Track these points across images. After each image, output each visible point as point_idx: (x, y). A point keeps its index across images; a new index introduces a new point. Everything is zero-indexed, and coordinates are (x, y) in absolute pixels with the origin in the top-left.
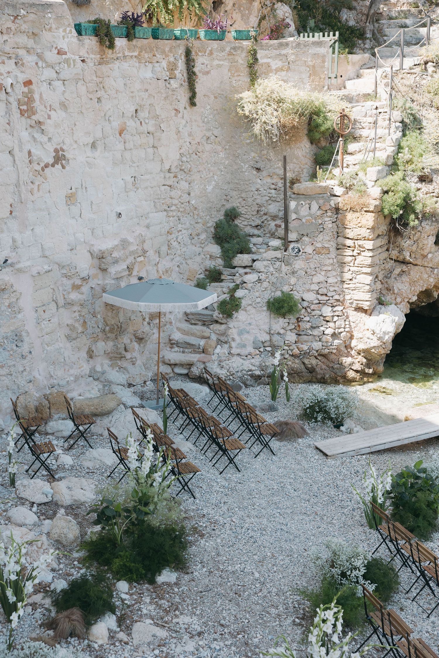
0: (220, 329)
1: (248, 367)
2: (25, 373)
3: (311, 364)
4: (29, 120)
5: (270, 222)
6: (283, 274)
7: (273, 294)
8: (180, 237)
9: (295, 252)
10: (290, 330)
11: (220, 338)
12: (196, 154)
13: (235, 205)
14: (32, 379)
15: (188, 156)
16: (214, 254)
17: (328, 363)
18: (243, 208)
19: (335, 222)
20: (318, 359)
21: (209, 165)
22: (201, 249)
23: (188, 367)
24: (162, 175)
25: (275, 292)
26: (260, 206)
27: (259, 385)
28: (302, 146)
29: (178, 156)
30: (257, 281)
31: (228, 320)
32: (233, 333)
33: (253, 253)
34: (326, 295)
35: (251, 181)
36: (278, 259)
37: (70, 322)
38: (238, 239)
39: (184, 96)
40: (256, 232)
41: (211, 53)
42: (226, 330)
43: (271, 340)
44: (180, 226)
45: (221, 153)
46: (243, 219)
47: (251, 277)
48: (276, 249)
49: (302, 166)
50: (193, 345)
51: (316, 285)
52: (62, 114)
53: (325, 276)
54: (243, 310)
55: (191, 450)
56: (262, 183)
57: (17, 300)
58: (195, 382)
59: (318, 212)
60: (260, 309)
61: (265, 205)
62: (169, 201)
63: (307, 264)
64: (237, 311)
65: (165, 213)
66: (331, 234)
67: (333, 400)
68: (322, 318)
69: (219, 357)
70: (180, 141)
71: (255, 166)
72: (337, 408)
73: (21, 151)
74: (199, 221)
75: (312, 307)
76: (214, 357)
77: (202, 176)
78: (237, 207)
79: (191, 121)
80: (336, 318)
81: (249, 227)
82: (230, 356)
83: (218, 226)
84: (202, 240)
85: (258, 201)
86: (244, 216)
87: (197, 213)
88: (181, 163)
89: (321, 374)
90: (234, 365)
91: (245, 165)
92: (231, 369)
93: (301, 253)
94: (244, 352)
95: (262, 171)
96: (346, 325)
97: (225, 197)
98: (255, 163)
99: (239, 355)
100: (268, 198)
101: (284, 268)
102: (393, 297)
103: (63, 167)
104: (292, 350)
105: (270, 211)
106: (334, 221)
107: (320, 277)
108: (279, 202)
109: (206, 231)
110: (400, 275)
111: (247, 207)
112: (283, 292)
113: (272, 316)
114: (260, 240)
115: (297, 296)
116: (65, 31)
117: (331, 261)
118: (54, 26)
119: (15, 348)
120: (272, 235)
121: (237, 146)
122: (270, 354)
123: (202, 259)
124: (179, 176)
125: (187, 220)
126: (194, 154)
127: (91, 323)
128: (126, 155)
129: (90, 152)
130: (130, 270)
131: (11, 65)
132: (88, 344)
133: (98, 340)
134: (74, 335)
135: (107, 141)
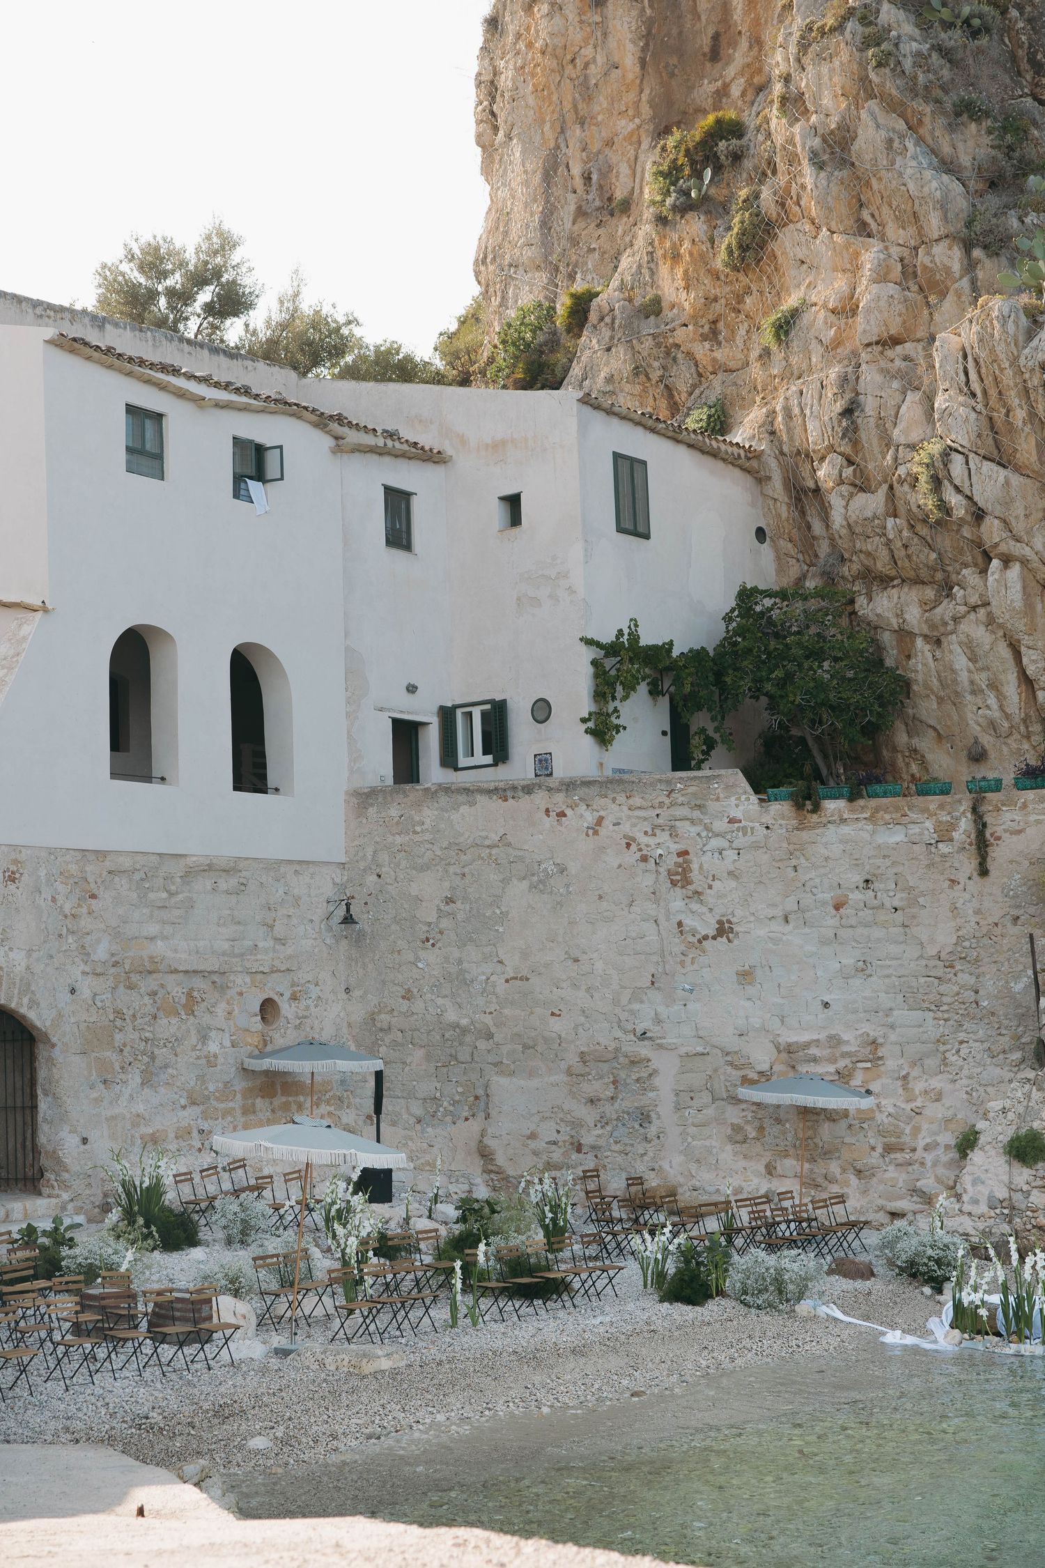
2: (645, 1158)
4: (684, 890)
6: (1034, 1103)
7: (1018, 1130)
8: (966, 1051)
10: (1037, 1187)
12: (990, 938)
14: (657, 1167)
15: (974, 941)
24: (922, 962)
25: (1021, 1127)
29: (954, 940)
30: (1001, 1110)
31: (965, 1163)
32: (965, 1180)
36: (1029, 1080)
37: (736, 1121)
41: (1025, 806)
43: (1011, 1198)
44: (963, 1034)
52: (733, 884)
54: (980, 1149)
57: (650, 1075)
60: (1000, 1152)
62: (935, 998)
64: (972, 1150)
65: (929, 1013)
69: (945, 1212)
70: (959, 920)
73: (668, 920)
74: (1004, 1032)
77: (1003, 969)
79: (981, 894)
82: (959, 1214)
84: (1014, 1061)
87: (998, 1020)
88: (960, 949)
94: (976, 1210)
99: (970, 1214)
101: (1036, 1095)
103: (730, 941)
104: (1035, 1219)
109: (1021, 1049)
112: (1033, 1130)
113: (1014, 1163)
116: (738, 799)
118: (722, 796)
119: (637, 1127)
122: (1007, 1220)
124: (957, 966)
125: (978, 1029)
126: (986, 938)
127: (772, 1130)
128: (843, 933)
129: (777, 927)
130: (843, 1077)
131: (663, 837)
132: (768, 1157)
133: (786, 1156)
134: (739, 1137)
135: (807, 915)
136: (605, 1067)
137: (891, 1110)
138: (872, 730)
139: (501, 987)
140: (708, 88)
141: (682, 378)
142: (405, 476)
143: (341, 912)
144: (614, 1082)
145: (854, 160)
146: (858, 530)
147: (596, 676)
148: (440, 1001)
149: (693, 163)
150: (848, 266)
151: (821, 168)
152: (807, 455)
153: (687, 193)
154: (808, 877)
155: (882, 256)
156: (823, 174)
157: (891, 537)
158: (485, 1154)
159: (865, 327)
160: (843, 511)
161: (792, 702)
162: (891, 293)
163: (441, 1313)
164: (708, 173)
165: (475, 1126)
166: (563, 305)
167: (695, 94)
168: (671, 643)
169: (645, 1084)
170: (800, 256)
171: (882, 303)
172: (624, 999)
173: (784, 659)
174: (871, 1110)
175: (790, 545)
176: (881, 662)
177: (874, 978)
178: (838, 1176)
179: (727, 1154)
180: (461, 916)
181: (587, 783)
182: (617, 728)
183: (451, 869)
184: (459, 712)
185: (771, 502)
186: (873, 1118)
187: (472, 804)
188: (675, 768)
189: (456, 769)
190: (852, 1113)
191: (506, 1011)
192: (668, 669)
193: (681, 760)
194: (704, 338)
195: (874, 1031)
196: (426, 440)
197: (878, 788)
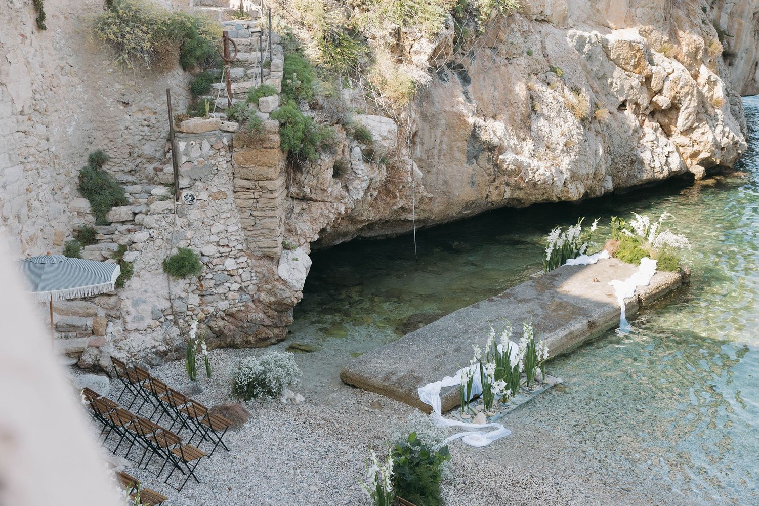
0: (109, 302)
1: (151, 343)
3: (219, 327)
5: (146, 166)
6: (178, 228)
7: (168, 252)
8: (42, 194)
9: (189, 200)
10: (192, 292)
11: (109, 313)
12: (51, 90)
13: (100, 148)
15: (42, 93)
16: (82, 210)
17: (236, 322)
18: (111, 151)
19: (230, 161)
20: (225, 320)
21: (67, 102)
22: (66, 206)
23: (76, 355)
24: (14, 119)
25: (171, 249)
26: (133, 147)
27: (166, 362)
28: (176, 74)
29: (31, 94)
30: (148, 240)
31: (119, 290)
32: (127, 305)
33: (131, 204)
34: (228, 246)
35: (118, 118)
36: (170, 210)
38: (111, 189)
39: (29, 17)
40: (130, 178)
42: (116, 303)
43: (172, 307)
44: (40, 180)
45: (79, 86)
46: (113, 164)
47: (140, 236)
48: (163, 198)
49: (177, 97)
50: (78, 327)
51: (215, 236)
53: (224, 224)
54: (135, 276)
55: (126, 466)
56: (132, 120)
58: (88, 372)
59: (211, 152)
60: (155, 272)
61: (138, 146)
62: (25, 151)
63: (203, 213)
64: (129, 279)
65: (22, 167)
66: (226, 176)
67: (271, 370)
68: (226, 273)
69: (113, 336)
70: (31, 74)
71: (122, 100)
72: (277, 379)
74: (62, 171)
75: (214, 261)
76: (108, 338)
77: (61, 116)
78: (104, 150)
79: (41, 48)
80: (241, 271)
81: (120, 173)
82: (126, 334)
83: (83, 176)
84: (66, 194)
85: (130, 141)
86: (114, 160)
87: (58, 162)
88: (34, 102)
89: (230, 336)
90: (135, 344)
91: (109, 99)
92: (132, 350)
93: (195, 201)
94: (142, 325)
95: (131, 106)
96: (252, 277)
97: (87, 139)
98: (122, 96)
99: (136, 330)
100: (141, 137)
101: (179, 221)
102: (296, 238)
104: (197, 315)
105: (146, 152)
106: (228, 161)
107: (218, 227)
108: (154, 140)
109: (70, 183)
110: (300, 214)
111: (115, 150)
112: (179, 249)
113: (171, 278)
114: (138, 188)
115: (196, 251)
117: (229, 207)
120: (150, 181)
121: (97, 77)
122: (172, 323)
123: (69, 217)
124: (33, 119)
125: (47, 172)
126: (49, 89)
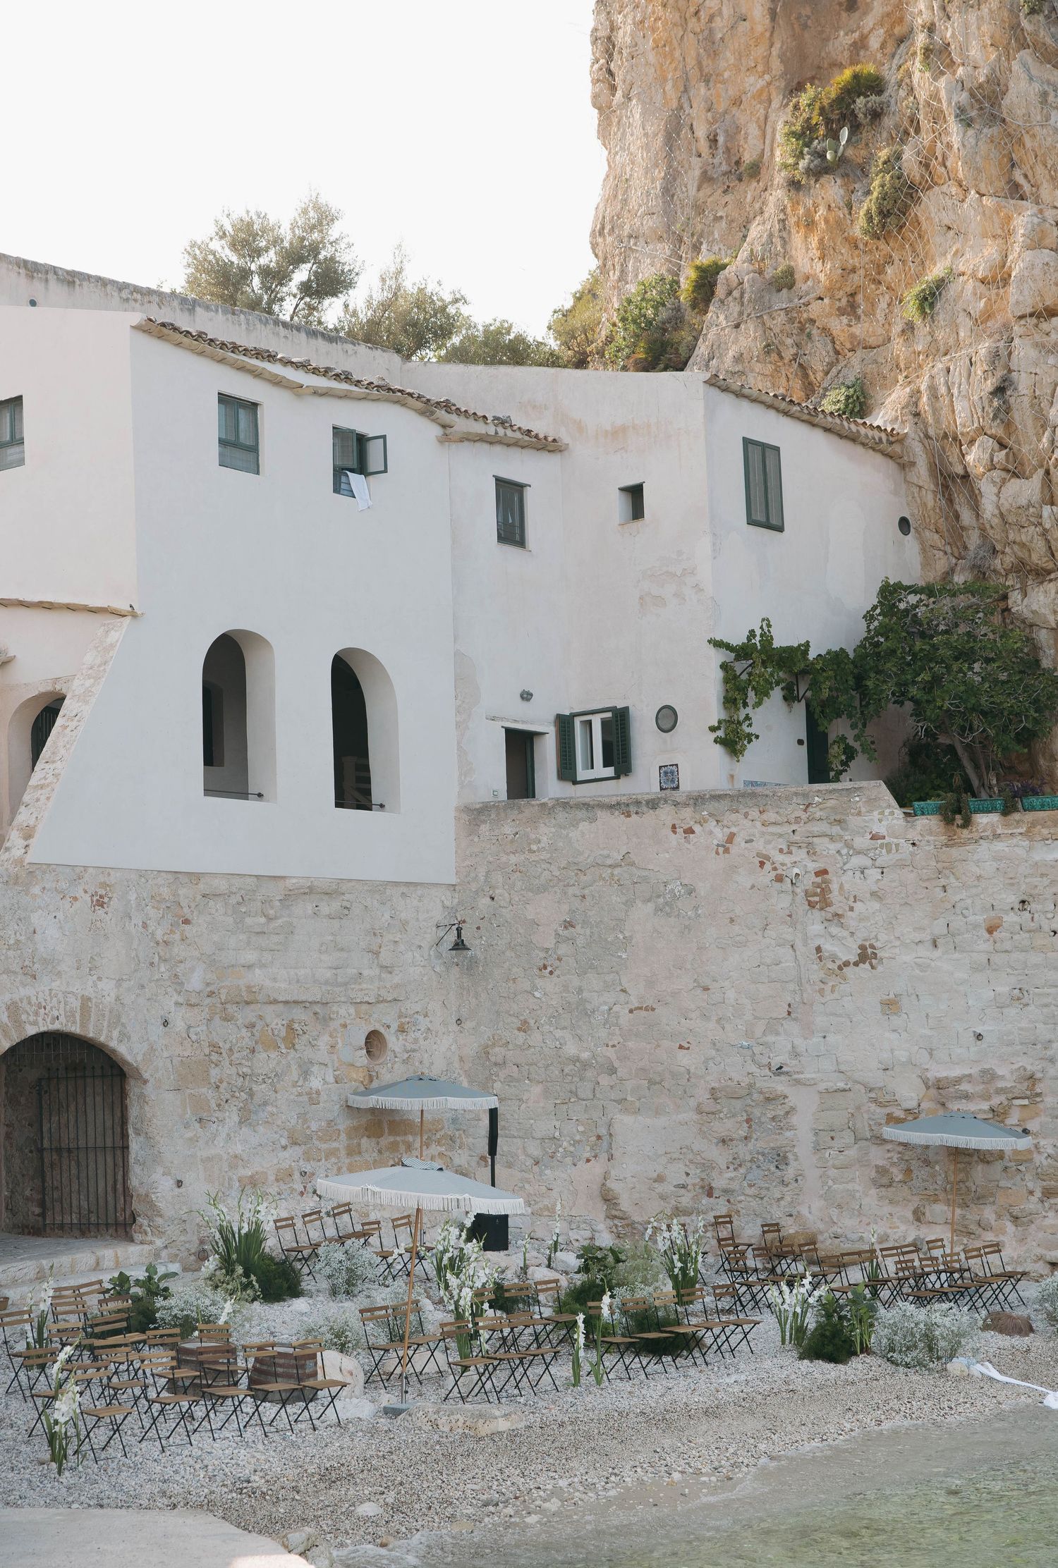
2: (782, 1203)
4: (823, 912)
14: (795, 1213)
37: (880, 1163)
52: (877, 906)
57: (787, 1113)
73: (805, 944)
103: (873, 967)
116: (882, 813)
118: (863, 810)
119: (773, 1169)
127: (921, 1173)
128: (996, 958)
129: (925, 952)
130: (998, 1115)
131: (800, 855)
132: (916, 1202)
133: (935, 1201)
134: (885, 1181)
135: (958, 939)
136: (738, 1104)
137: (1051, 1151)
138: (1027, 738)
139: (625, 1018)
140: (844, 40)
141: (818, 355)
142: (517, 467)
143: (452, 937)
144: (748, 1121)
145: (1004, 115)
146: (1011, 519)
147: (726, 681)
148: (559, 1033)
149: (828, 122)
150: (999, 232)
151: (969, 125)
152: (955, 439)
153: (822, 156)
154: (957, 898)
155: (1036, 220)
156: (971, 132)
157: (1047, 526)
158: (609, 1199)
159: (1018, 297)
160: (994, 498)
161: (940, 708)
162: (1047, 259)
163: (562, 1370)
164: (845, 133)
165: (597, 1168)
166: (687, 278)
167: (830, 47)
168: (807, 644)
169: (781, 1122)
170: (946, 221)
171: (1037, 271)
172: (759, 1029)
173: (931, 660)
174: (1029, 1151)
175: (936, 536)
176: (1037, 662)
177: (1031, 1008)
178: (993, 1223)
179: (871, 1199)
180: (580, 941)
181: (717, 797)
182: (749, 737)
183: (571, 891)
184: (577, 721)
185: (916, 490)
186: (1031, 1160)
187: (593, 820)
188: (812, 780)
189: (575, 782)
190: (1008, 1154)
191: (630, 1044)
192: (804, 672)
193: (819, 771)
194: (842, 312)
195: (1032, 1065)
196: (541, 427)
197: (1035, 801)
